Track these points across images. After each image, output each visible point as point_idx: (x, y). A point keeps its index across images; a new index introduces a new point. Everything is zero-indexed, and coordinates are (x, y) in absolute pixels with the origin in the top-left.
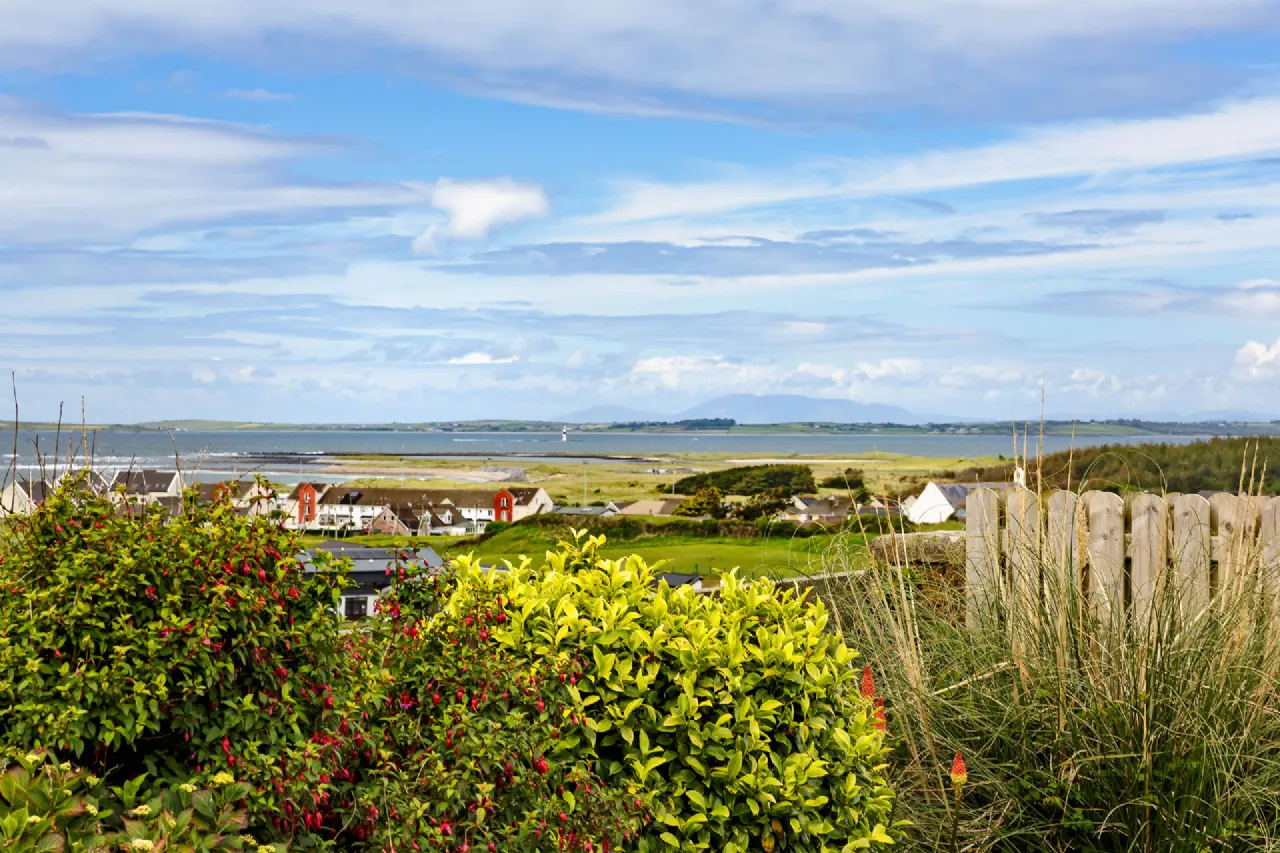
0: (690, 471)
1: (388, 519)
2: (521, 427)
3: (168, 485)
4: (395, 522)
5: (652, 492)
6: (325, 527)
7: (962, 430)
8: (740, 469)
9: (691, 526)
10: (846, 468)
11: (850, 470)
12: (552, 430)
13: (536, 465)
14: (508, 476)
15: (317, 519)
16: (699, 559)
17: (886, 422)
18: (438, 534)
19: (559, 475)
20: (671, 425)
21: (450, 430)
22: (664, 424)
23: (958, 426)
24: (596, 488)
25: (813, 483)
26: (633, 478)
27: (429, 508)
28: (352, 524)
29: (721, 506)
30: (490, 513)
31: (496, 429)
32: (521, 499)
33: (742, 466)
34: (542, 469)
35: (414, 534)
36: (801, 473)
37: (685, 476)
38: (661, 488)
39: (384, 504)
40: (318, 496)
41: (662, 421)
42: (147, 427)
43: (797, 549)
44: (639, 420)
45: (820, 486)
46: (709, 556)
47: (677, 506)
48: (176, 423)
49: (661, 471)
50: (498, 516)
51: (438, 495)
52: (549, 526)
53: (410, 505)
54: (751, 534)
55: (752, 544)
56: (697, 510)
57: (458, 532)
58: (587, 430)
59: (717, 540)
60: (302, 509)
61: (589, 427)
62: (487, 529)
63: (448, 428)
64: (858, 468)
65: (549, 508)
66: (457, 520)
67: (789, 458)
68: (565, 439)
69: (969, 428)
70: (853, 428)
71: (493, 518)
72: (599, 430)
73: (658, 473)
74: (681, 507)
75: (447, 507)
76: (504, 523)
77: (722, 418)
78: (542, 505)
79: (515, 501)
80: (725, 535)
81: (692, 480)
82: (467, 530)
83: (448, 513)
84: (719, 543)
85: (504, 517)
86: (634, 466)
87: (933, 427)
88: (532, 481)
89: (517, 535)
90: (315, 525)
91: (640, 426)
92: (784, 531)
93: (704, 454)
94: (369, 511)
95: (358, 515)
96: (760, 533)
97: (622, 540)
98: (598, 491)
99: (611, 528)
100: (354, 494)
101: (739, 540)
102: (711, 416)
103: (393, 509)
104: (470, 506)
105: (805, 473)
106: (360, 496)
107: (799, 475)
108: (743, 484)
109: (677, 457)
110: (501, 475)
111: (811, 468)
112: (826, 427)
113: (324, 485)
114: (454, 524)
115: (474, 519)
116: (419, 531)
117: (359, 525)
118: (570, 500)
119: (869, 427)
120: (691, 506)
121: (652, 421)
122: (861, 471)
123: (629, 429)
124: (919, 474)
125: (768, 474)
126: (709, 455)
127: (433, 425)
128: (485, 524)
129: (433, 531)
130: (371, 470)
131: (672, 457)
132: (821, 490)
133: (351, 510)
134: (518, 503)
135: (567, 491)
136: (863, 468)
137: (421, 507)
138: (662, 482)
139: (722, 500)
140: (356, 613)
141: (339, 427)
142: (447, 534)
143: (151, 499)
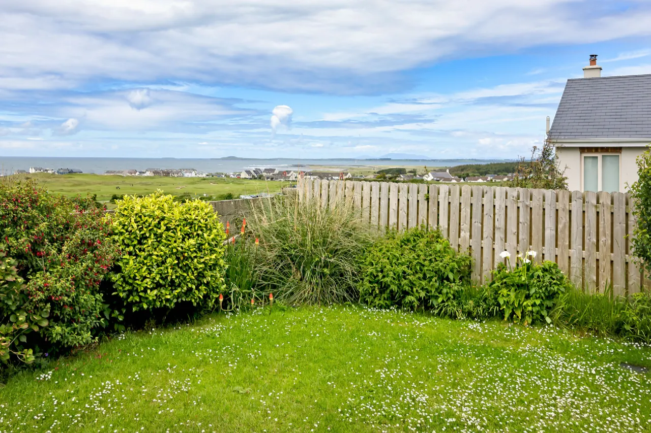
11: (416, 169)
14: (344, 170)
19: (354, 170)
25: (406, 172)
33: (392, 168)
37: (379, 170)
38: (375, 173)
40: (304, 174)
50: (340, 178)
64: (418, 168)
65: (351, 176)
77: (389, 158)
78: (349, 176)
79: (344, 175)
83: (330, 177)
98: (361, 173)
105: (405, 170)
107: (403, 170)
110: (342, 170)
111: (406, 168)
120: (380, 177)
125: (397, 170)
126: (386, 166)
132: (408, 173)
139: (386, 175)
143: (271, 174)
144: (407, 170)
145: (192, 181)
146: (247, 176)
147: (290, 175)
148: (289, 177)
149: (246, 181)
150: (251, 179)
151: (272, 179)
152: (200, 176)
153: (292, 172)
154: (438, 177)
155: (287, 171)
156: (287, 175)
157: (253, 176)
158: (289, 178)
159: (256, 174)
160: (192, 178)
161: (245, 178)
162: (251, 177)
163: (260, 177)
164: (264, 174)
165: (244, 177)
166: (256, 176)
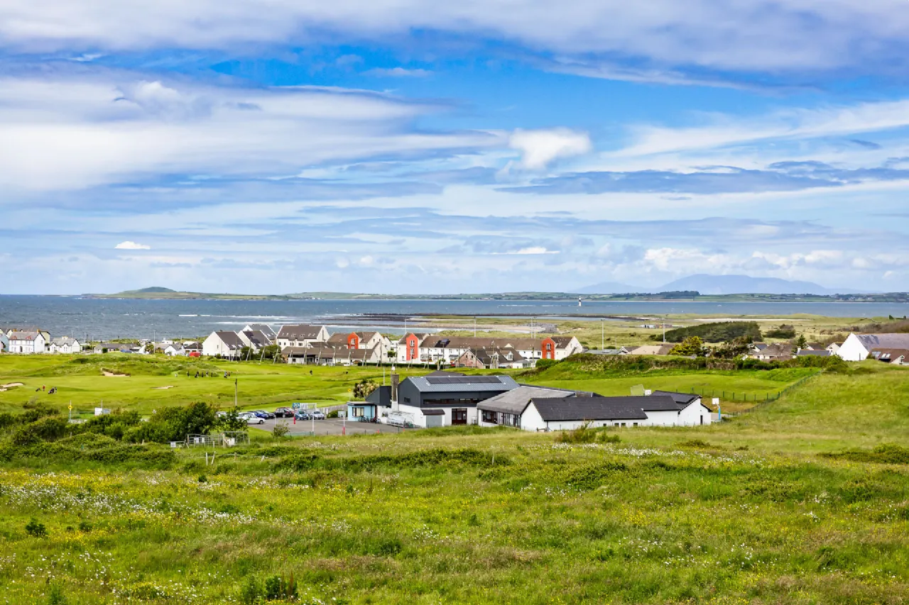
0: (671, 327)
1: (469, 357)
2: (547, 297)
3: (317, 335)
4: (474, 358)
5: (647, 340)
6: (426, 363)
7: (860, 299)
8: (708, 325)
9: (687, 362)
10: (781, 324)
11: (784, 325)
12: (571, 299)
13: (563, 322)
14: (544, 329)
15: (419, 358)
16: (694, 384)
17: (805, 293)
18: (504, 368)
19: (580, 329)
20: (653, 295)
21: (500, 299)
22: (649, 295)
23: (857, 296)
24: (608, 338)
25: (760, 334)
26: (632, 331)
27: (498, 351)
28: (444, 361)
29: (701, 348)
30: (539, 354)
31: (531, 298)
32: (560, 344)
33: (706, 323)
34: (567, 324)
35: (488, 367)
36: (751, 327)
37: (670, 329)
38: (653, 337)
39: (466, 347)
40: (420, 342)
41: (647, 293)
42: (293, 296)
43: (763, 378)
44: (631, 292)
45: (764, 336)
46: (701, 382)
47: (671, 349)
48: (311, 294)
49: (651, 326)
50: (544, 355)
51: (502, 341)
52: (586, 361)
53: (484, 348)
54: (729, 368)
55: (731, 375)
56: (685, 352)
57: (518, 366)
58: (595, 299)
59: (705, 372)
60: (408, 350)
61: (597, 297)
62: (538, 364)
63: (498, 297)
64: (790, 324)
65: (580, 350)
66: (516, 358)
67: (739, 318)
68: (580, 305)
69: (865, 297)
70: (783, 297)
71: (541, 357)
72: (603, 298)
73: (648, 327)
74: (674, 349)
75: (508, 349)
76: (548, 360)
77: (689, 290)
78: (575, 348)
79: (556, 345)
80: (711, 369)
81: (674, 332)
82: (524, 365)
83: (510, 353)
84: (707, 373)
85: (549, 357)
86: (630, 323)
87: (839, 297)
88: (561, 333)
89: (564, 367)
90: (418, 361)
91: (633, 296)
92: (752, 366)
93: (679, 315)
94: (455, 352)
95: (447, 355)
96: (737, 367)
97: (638, 371)
98: (609, 340)
99: (630, 363)
100: (444, 341)
101: (722, 372)
102: (682, 289)
103: (473, 351)
104: (526, 349)
105: (754, 328)
106: (448, 342)
107: (750, 329)
108: (710, 335)
109: (660, 317)
110: (539, 329)
111: (758, 324)
112: (762, 297)
113: (424, 335)
114: (514, 361)
115: (528, 357)
116: (491, 365)
117: (448, 361)
118: (591, 345)
119: (794, 296)
120: (681, 349)
121: (640, 293)
122: (792, 326)
123: (625, 298)
124: (833, 329)
125: (728, 328)
126: (683, 316)
127: (488, 295)
128: (536, 360)
129: (501, 365)
130: (448, 325)
131: (657, 317)
132: (766, 339)
133: (443, 351)
134: (558, 347)
135: (587, 340)
136: (793, 324)
137: (491, 349)
138: (652, 333)
139: (702, 345)
140: (460, 419)
141: (423, 297)
142: (510, 367)
143: (306, 343)
144: (764, 330)
145: (37, 365)
146: (226, 351)
147: (370, 345)
148: (370, 352)
149: (223, 368)
150: (236, 359)
151: (311, 358)
152: (62, 350)
153: (378, 337)
154: (883, 351)
155: (360, 334)
156: (361, 347)
157: (245, 350)
158: (369, 357)
159: (256, 342)
160: (35, 357)
161: (218, 357)
162: (239, 353)
163: (271, 355)
164: (284, 344)
165: (213, 353)
166: (256, 351)
